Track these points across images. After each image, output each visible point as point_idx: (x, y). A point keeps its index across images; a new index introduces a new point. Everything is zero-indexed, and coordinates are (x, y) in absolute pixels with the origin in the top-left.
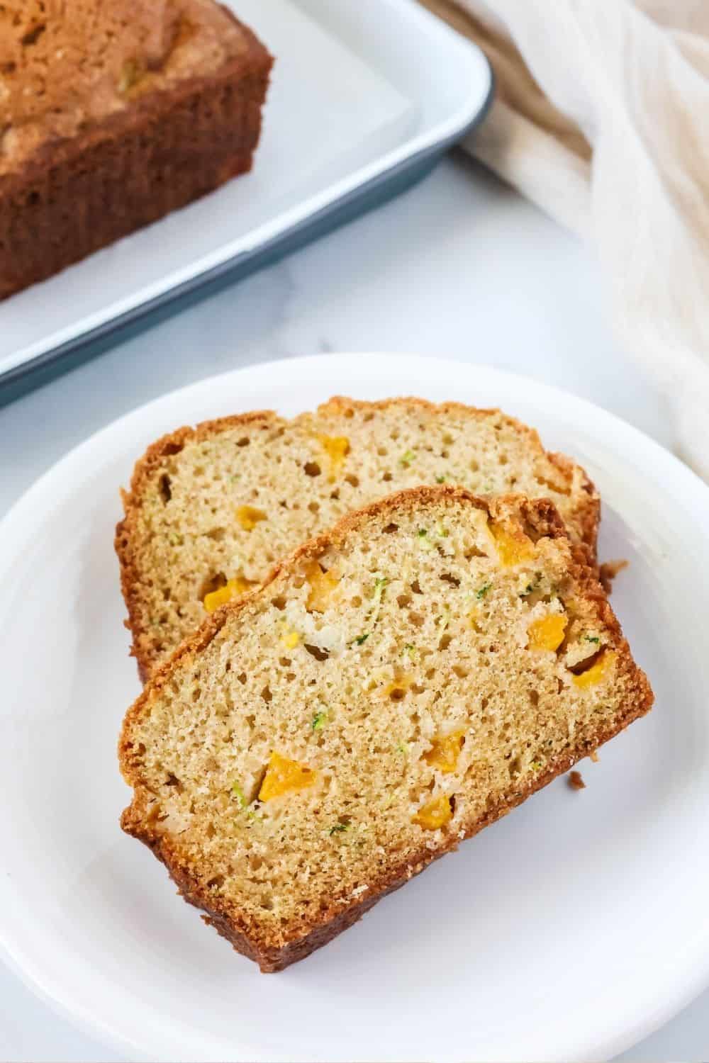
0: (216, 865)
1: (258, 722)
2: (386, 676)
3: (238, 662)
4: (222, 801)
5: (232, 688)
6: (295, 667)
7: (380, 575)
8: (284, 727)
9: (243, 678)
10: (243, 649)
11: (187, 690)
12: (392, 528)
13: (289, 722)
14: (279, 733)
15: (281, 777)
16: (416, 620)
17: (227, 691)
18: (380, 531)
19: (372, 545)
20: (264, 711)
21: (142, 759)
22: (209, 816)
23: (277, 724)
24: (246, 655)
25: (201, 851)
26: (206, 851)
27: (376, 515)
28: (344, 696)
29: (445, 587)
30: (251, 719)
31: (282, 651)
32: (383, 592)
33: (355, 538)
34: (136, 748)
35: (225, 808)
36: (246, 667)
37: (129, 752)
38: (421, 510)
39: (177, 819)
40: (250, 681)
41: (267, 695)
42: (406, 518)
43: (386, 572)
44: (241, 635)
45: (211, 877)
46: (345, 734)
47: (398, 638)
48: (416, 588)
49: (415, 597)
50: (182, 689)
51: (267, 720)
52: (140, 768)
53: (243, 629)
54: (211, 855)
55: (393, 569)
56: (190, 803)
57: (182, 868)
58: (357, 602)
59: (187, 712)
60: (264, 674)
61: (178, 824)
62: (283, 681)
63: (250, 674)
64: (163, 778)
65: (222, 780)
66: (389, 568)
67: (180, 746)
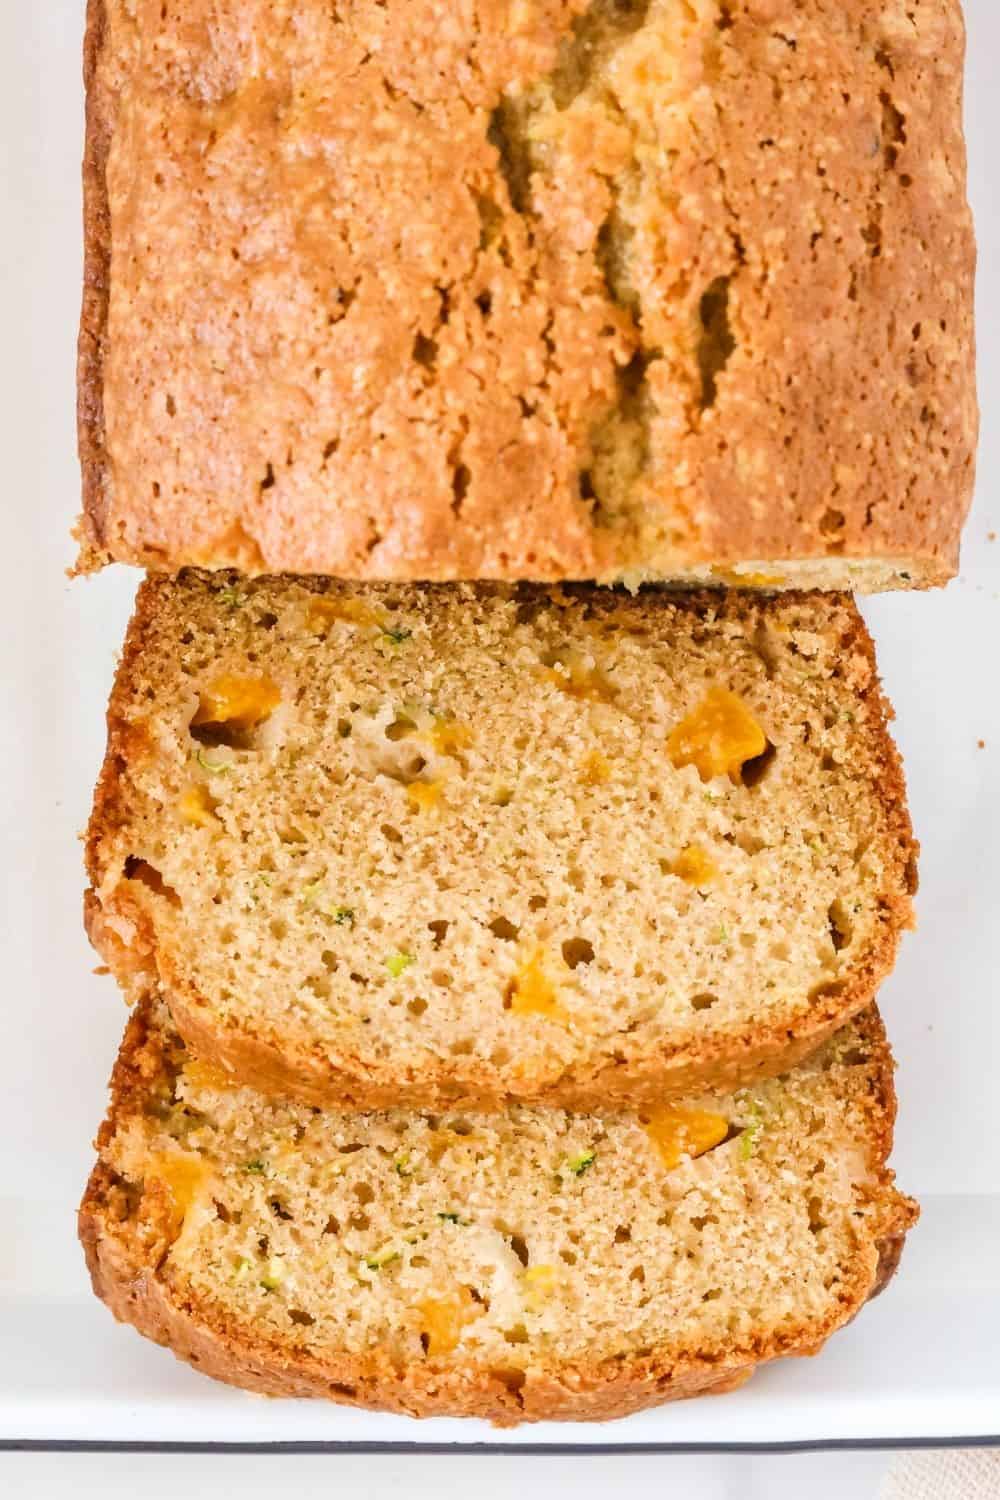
0: (841, 1081)
1: (658, 1213)
2: (457, 1160)
3: (630, 1297)
4: (774, 1152)
5: (660, 1274)
6: (562, 1242)
7: (364, 1272)
8: (629, 1184)
9: (638, 1274)
10: (610, 1308)
11: (719, 1308)
12: (301, 1318)
13: (621, 1186)
14: (641, 1182)
15: (682, 1132)
16: (364, 1194)
17: (669, 1275)
18: (318, 1323)
19: (340, 1315)
20: (641, 1218)
21: (838, 1272)
22: (805, 1144)
23: (635, 1192)
24: (612, 1297)
25: (847, 1110)
26: (841, 1104)
27: (304, 1346)
28: (526, 1169)
29: (296, 1205)
30: (665, 1221)
31: (561, 1272)
32: (376, 1249)
33: (354, 1338)
34: (836, 1288)
35: (778, 1142)
36: (622, 1284)
37: (847, 1291)
38: (245, 1309)
39: (845, 1170)
40: (629, 1265)
41: (623, 1235)
42: (270, 1314)
43: (352, 1270)
44: (599, 1328)
45: (857, 1068)
46: (562, 1127)
47: (405, 1190)
48: (332, 1227)
49: (342, 1218)
50: (725, 1314)
51: (645, 1204)
52: (846, 1263)
53: (591, 1332)
54: (839, 1098)
55: (340, 1268)
56: (817, 1177)
57: (884, 1106)
58: (418, 1261)
59: (740, 1284)
60: (607, 1262)
61: (848, 1164)
62: (588, 1238)
63: (625, 1273)
64: (825, 1233)
65: (755, 1173)
66: (344, 1270)
67: (778, 1249)
